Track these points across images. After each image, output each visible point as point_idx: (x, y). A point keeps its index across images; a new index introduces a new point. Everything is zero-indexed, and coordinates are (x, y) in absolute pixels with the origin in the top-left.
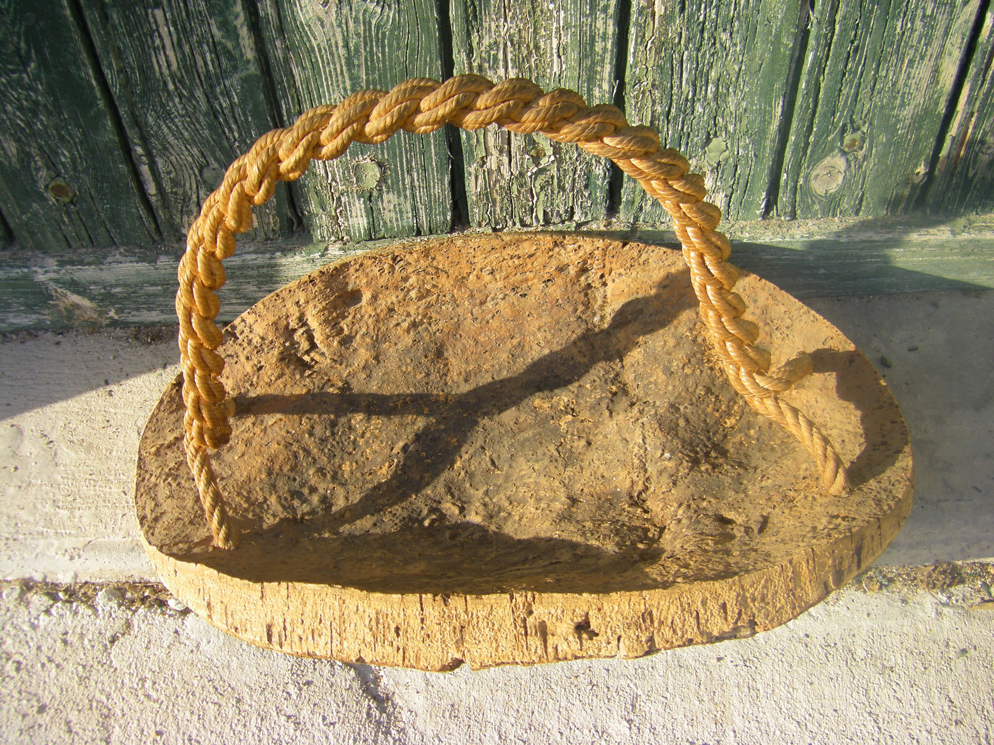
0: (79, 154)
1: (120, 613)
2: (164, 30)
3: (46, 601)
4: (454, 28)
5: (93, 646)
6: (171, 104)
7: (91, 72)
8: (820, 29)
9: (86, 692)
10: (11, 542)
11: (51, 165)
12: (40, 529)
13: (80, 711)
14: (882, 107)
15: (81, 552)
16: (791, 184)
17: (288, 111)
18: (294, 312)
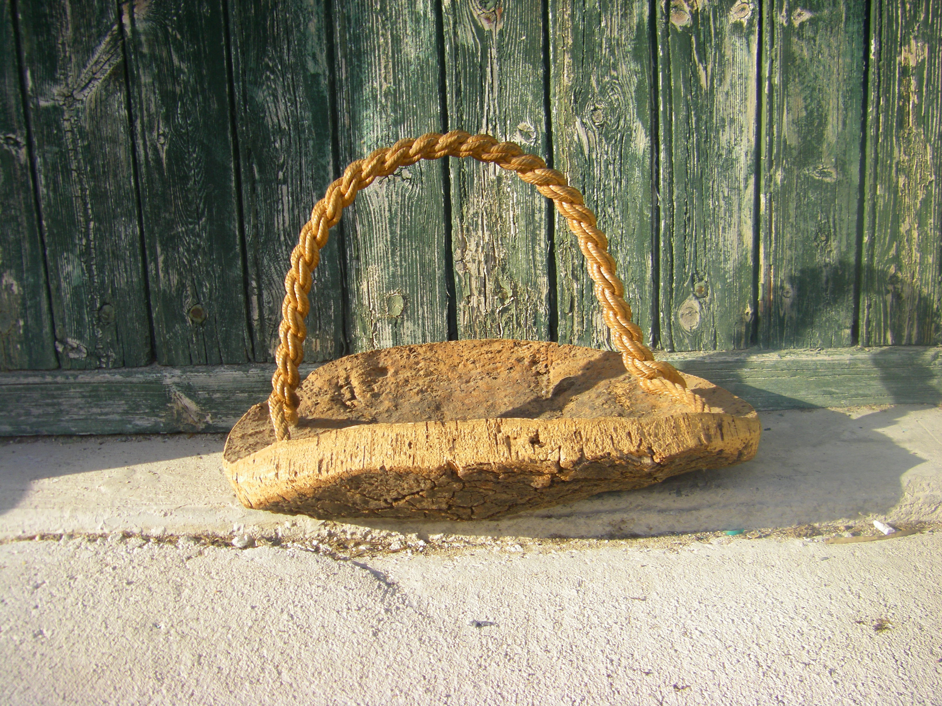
0: (216, 286)
1: (195, 547)
2: (285, 199)
3: (140, 541)
4: (453, 202)
5: (173, 560)
7: (237, 225)
8: (665, 205)
9: (165, 577)
10: (122, 508)
11: (196, 295)
13: (159, 584)
14: (713, 261)
15: (173, 511)
16: (666, 321)
17: (351, 255)
18: (343, 374)
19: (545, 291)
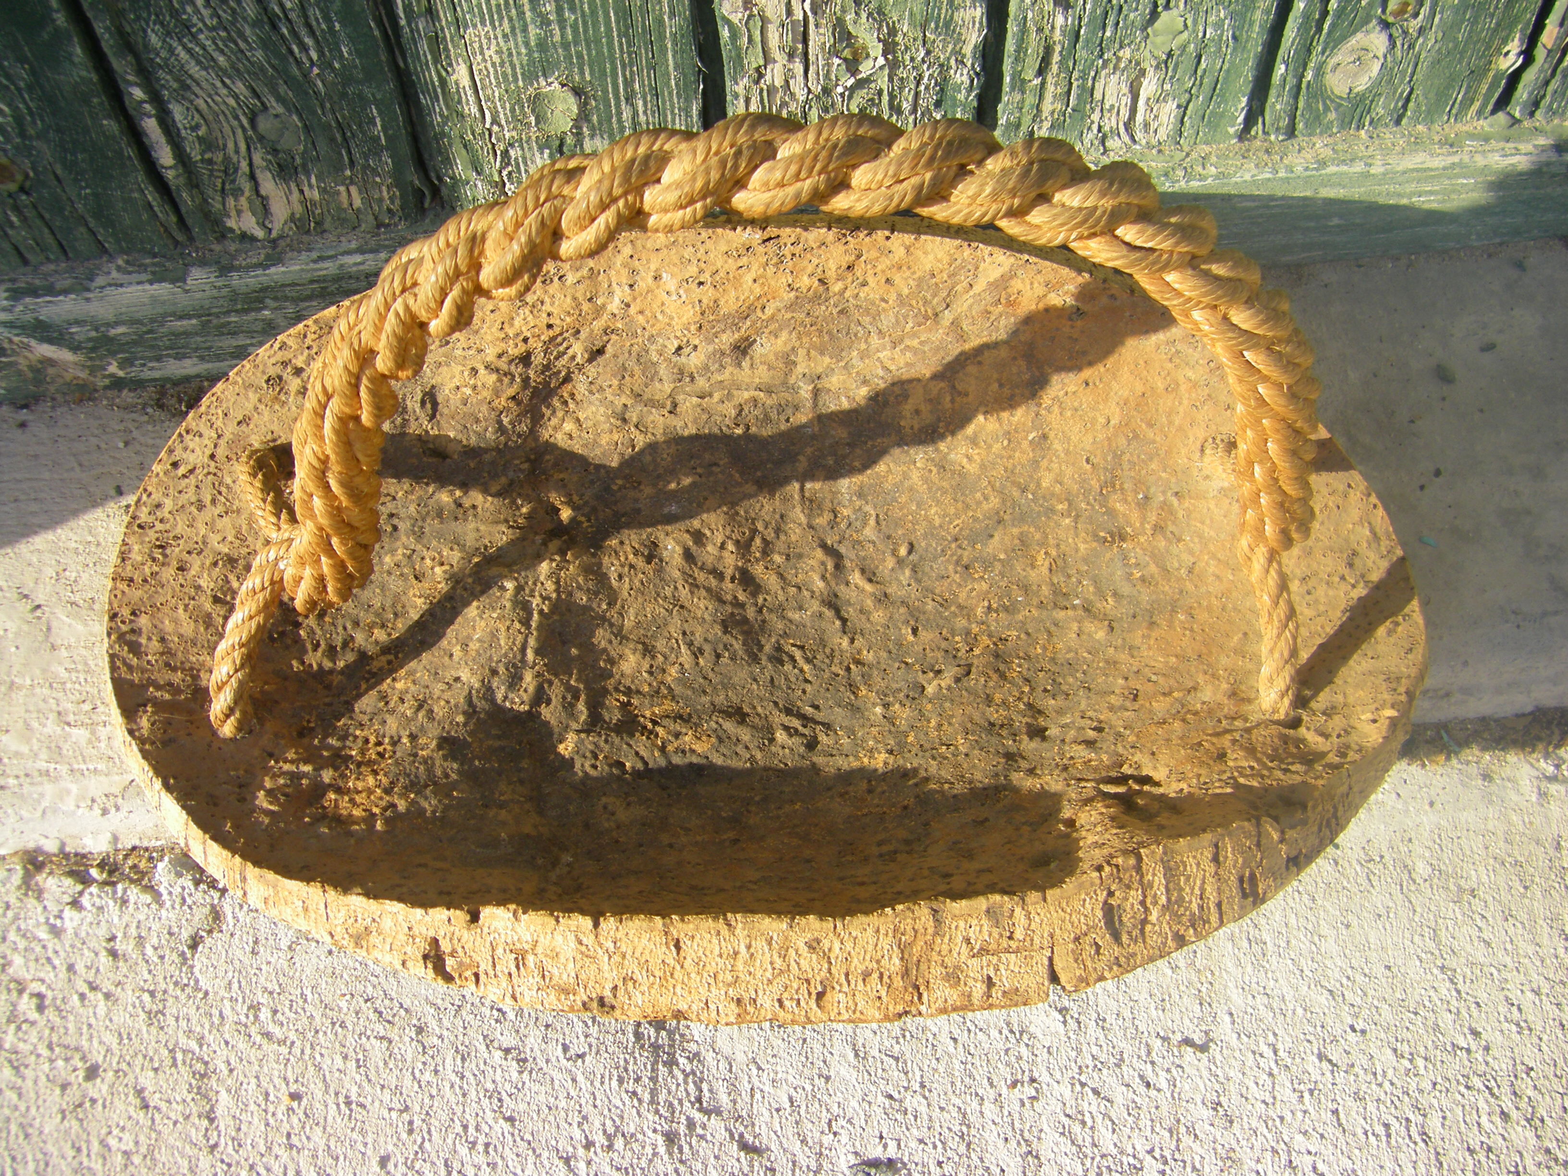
0: (29, 108)
1: (198, 896)
3: (70, 885)
5: (162, 957)
6: (189, 9)
9: (163, 1038)
12: (43, 765)
13: (156, 1070)
15: (120, 801)
16: (1291, 81)
19: (973, 38)
